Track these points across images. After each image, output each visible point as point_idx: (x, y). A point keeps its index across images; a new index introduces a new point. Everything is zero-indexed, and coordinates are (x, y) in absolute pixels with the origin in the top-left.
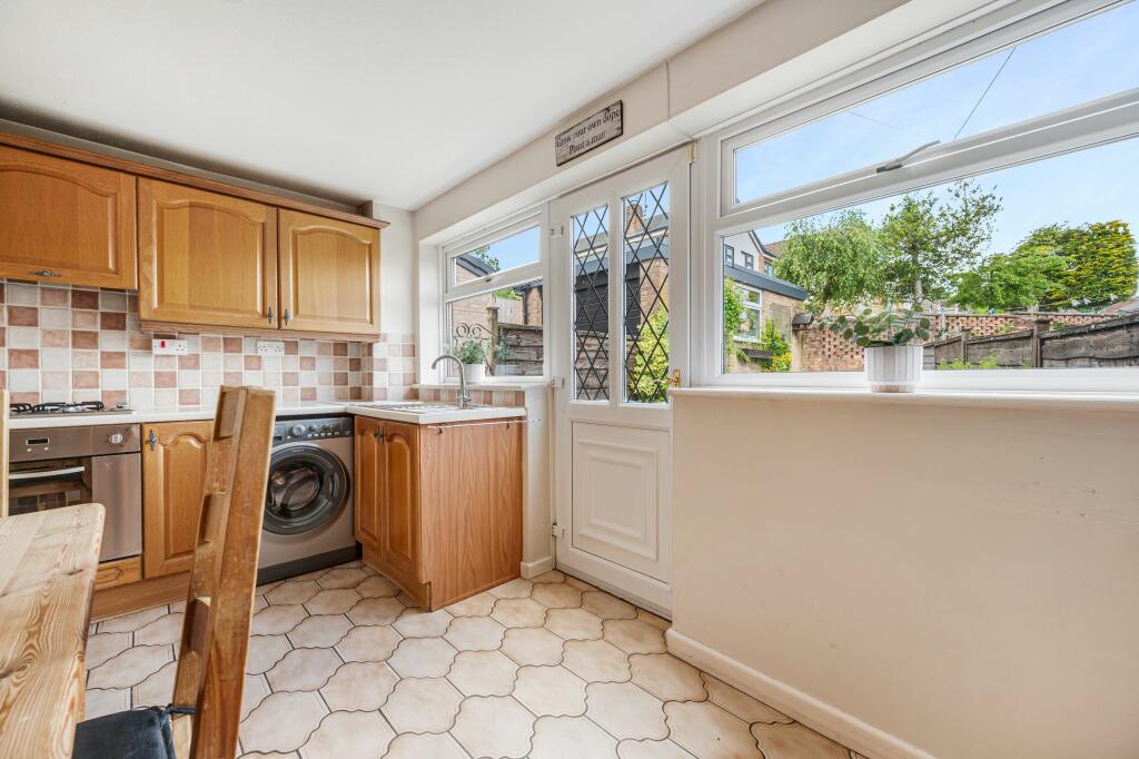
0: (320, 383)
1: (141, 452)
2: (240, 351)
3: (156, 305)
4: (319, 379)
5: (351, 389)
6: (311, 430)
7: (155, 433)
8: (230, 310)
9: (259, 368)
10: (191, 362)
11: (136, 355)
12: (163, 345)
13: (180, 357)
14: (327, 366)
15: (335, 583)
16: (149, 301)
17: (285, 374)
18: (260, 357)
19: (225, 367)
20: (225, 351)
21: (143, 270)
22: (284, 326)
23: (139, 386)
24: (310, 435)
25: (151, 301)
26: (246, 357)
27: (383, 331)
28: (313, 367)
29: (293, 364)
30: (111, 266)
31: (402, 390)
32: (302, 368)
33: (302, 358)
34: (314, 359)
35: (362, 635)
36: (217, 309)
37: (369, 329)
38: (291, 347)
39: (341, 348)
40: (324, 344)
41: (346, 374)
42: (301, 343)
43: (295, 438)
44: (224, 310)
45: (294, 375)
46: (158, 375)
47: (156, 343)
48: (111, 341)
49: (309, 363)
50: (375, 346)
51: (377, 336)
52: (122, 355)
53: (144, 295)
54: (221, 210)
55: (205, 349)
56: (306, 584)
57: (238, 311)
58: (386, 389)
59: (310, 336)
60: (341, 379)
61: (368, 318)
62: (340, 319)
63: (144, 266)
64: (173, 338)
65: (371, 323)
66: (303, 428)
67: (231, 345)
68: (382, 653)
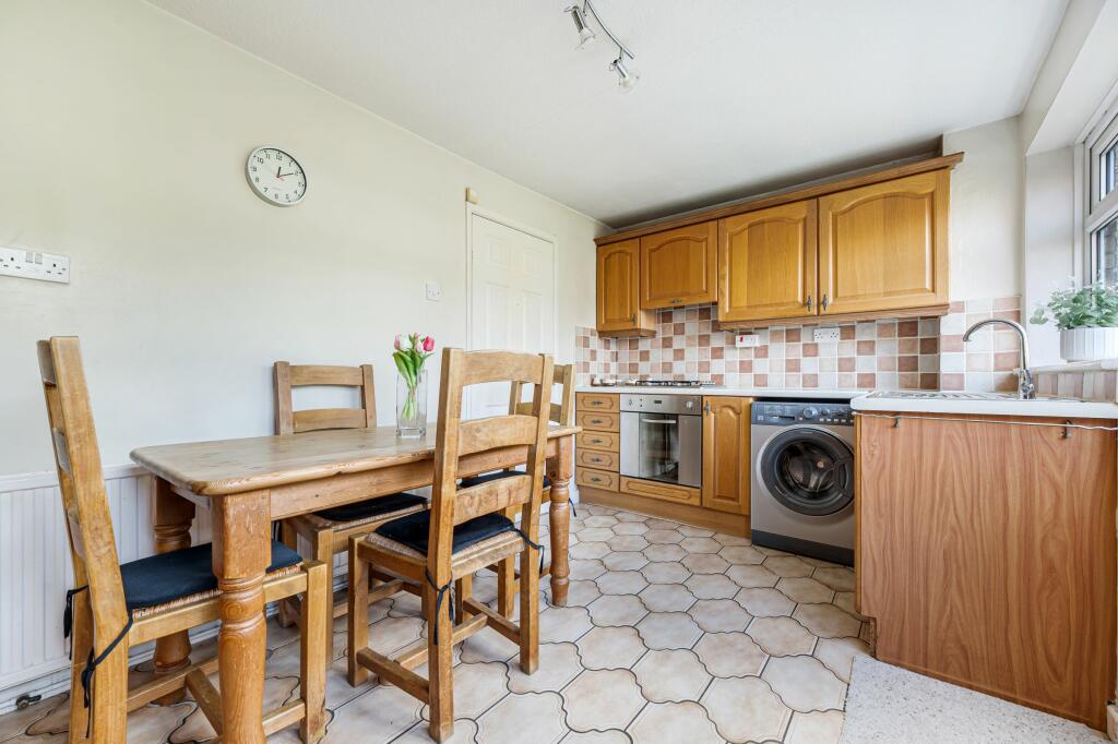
0: (880, 369)
1: (702, 415)
2: (799, 340)
3: (727, 310)
4: (880, 363)
5: (922, 375)
6: (823, 414)
7: (709, 403)
8: (777, 304)
9: (816, 355)
10: (762, 352)
11: (729, 349)
12: (742, 339)
13: (755, 348)
14: (890, 349)
15: (828, 579)
16: (723, 308)
17: (840, 360)
18: (816, 345)
19: (787, 356)
20: (787, 341)
21: (721, 287)
22: (822, 312)
23: (730, 371)
24: (822, 420)
25: (725, 309)
26: (804, 345)
27: (952, 298)
28: (872, 351)
29: (849, 349)
30: (704, 288)
31: (993, 377)
32: (859, 353)
33: (859, 343)
34: (874, 342)
35: (786, 627)
36: (766, 305)
37: (931, 300)
38: (848, 332)
39: (908, 327)
40: (885, 326)
41: (916, 357)
42: (858, 327)
43: (808, 420)
44: (771, 305)
45: (851, 360)
46: (741, 362)
47: (738, 338)
48: (717, 341)
49: (868, 347)
50: (943, 319)
51: (945, 306)
52: (722, 349)
53: (720, 305)
54: (770, 221)
55: (772, 341)
56: (806, 565)
57: (782, 304)
58: (962, 376)
59: (868, 318)
60: (908, 364)
61: (928, 285)
62: (887, 294)
63: (721, 282)
64: (750, 333)
65: (933, 291)
66: (815, 412)
67: (792, 335)
68: (776, 648)
